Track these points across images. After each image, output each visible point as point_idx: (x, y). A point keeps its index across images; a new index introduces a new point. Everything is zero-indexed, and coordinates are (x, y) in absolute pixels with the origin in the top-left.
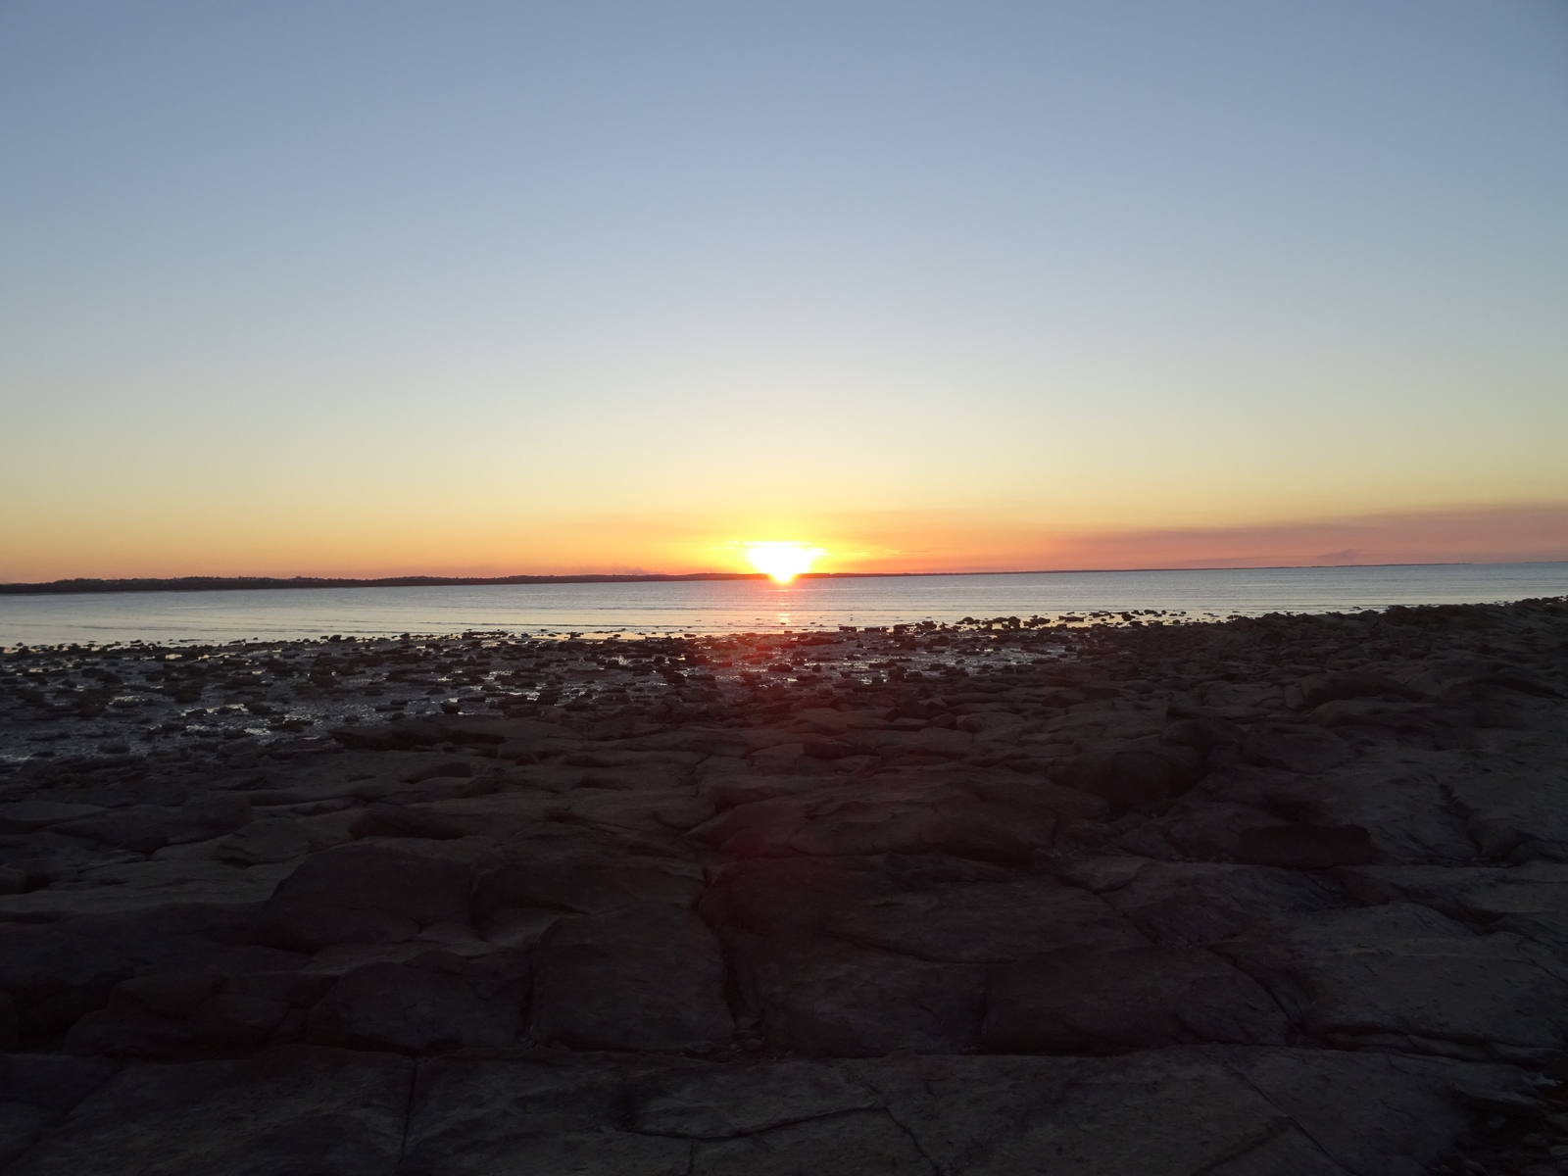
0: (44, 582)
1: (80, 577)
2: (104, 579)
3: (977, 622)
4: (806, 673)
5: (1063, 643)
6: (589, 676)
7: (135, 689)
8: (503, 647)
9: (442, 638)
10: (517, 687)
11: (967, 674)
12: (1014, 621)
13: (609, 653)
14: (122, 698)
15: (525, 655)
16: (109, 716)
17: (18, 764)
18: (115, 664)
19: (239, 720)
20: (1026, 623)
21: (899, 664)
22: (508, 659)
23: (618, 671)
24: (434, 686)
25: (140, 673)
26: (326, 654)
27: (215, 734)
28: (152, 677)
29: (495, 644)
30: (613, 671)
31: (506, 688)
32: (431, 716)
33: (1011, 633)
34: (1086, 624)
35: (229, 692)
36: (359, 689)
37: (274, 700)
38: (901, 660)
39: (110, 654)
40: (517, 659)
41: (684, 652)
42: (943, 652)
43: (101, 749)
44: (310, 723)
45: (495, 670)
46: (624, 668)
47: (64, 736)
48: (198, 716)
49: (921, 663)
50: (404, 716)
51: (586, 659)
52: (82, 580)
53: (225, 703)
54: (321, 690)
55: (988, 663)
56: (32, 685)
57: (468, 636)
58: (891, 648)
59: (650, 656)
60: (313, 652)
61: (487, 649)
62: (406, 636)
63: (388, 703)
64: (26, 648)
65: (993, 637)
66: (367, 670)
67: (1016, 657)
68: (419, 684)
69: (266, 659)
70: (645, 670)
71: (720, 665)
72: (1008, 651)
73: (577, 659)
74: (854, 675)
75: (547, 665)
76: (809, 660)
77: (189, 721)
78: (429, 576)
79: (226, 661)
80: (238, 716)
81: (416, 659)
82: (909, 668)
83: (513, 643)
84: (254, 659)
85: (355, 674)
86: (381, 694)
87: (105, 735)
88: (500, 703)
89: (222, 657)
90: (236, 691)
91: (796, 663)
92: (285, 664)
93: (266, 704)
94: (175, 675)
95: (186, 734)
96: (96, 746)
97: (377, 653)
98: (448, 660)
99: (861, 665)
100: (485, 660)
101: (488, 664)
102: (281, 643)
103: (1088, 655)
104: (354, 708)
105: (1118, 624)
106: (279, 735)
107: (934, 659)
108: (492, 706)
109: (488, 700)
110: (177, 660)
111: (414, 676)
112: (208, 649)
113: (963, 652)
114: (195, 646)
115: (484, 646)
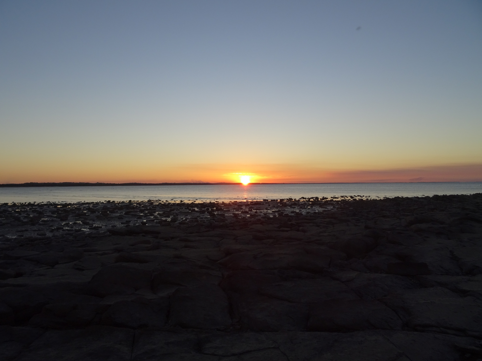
0: (21, 183)
1: (31, 182)
2: (39, 182)
3: (306, 198)
4: (253, 213)
5: (332, 205)
6: (186, 214)
7: (48, 216)
8: (160, 205)
9: (141, 202)
10: (164, 217)
11: (302, 214)
12: (317, 198)
13: (192, 207)
14: (44, 219)
15: (166, 207)
16: (40, 224)
17: (12, 239)
18: (42, 209)
19: (80, 226)
20: (321, 199)
21: (281, 211)
22: (162, 208)
23: (195, 212)
24: (139, 216)
25: (50, 211)
26: (106, 206)
27: (72, 230)
28: (53, 212)
29: (157, 204)
30: (193, 212)
31: (161, 217)
32: (138, 225)
33: (316, 202)
34: (339, 199)
35: (76, 218)
36: (116, 217)
37: (90, 220)
38: (282, 210)
39: (41, 206)
40: (164, 208)
41: (215, 207)
42: (295, 207)
43: (38, 234)
44: (101, 227)
45: (157, 212)
46: (197, 211)
47: (26, 230)
48: (67, 225)
49: (288, 211)
50: (129, 225)
51: (185, 209)
52: (32, 183)
53: (75, 221)
54: (104, 217)
55: (309, 211)
56: (17, 215)
57: (149, 201)
58: (279, 206)
59: (205, 208)
60: (102, 205)
61: (155, 205)
62: (130, 201)
63: (125, 221)
64: (15, 203)
65: (310, 203)
66: (119, 211)
67: (318, 209)
68: (135, 216)
69: (88, 208)
70: (203, 212)
71: (226, 211)
72: (315, 207)
73: (182, 209)
74: (267, 214)
75: (173, 210)
76: (254, 210)
77: (64, 226)
78: (137, 183)
79: (75, 208)
80: (79, 225)
81: (133, 208)
82: (284, 212)
83: (163, 203)
84: (84, 207)
85: (115, 212)
86: (123, 219)
87: (39, 230)
88: (159, 222)
89: (75, 207)
90: (78, 217)
91: (250, 211)
92: (94, 209)
93: (88, 221)
94: (60, 212)
95: (64, 230)
96: (36, 234)
97: (121, 206)
98: (143, 208)
99: (270, 211)
100: (154, 209)
101: (155, 210)
102: (92, 202)
103: (340, 209)
104: (114, 223)
105: (349, 199)
106: (92, 231)
107: (292, 210)
108: (157, 223)
109: (155, 221)
110: (61, 207)
111: (133, 213)
112: (70, 204)
113: (301, 208)
114: (66, 203)
115: (154, 204)
